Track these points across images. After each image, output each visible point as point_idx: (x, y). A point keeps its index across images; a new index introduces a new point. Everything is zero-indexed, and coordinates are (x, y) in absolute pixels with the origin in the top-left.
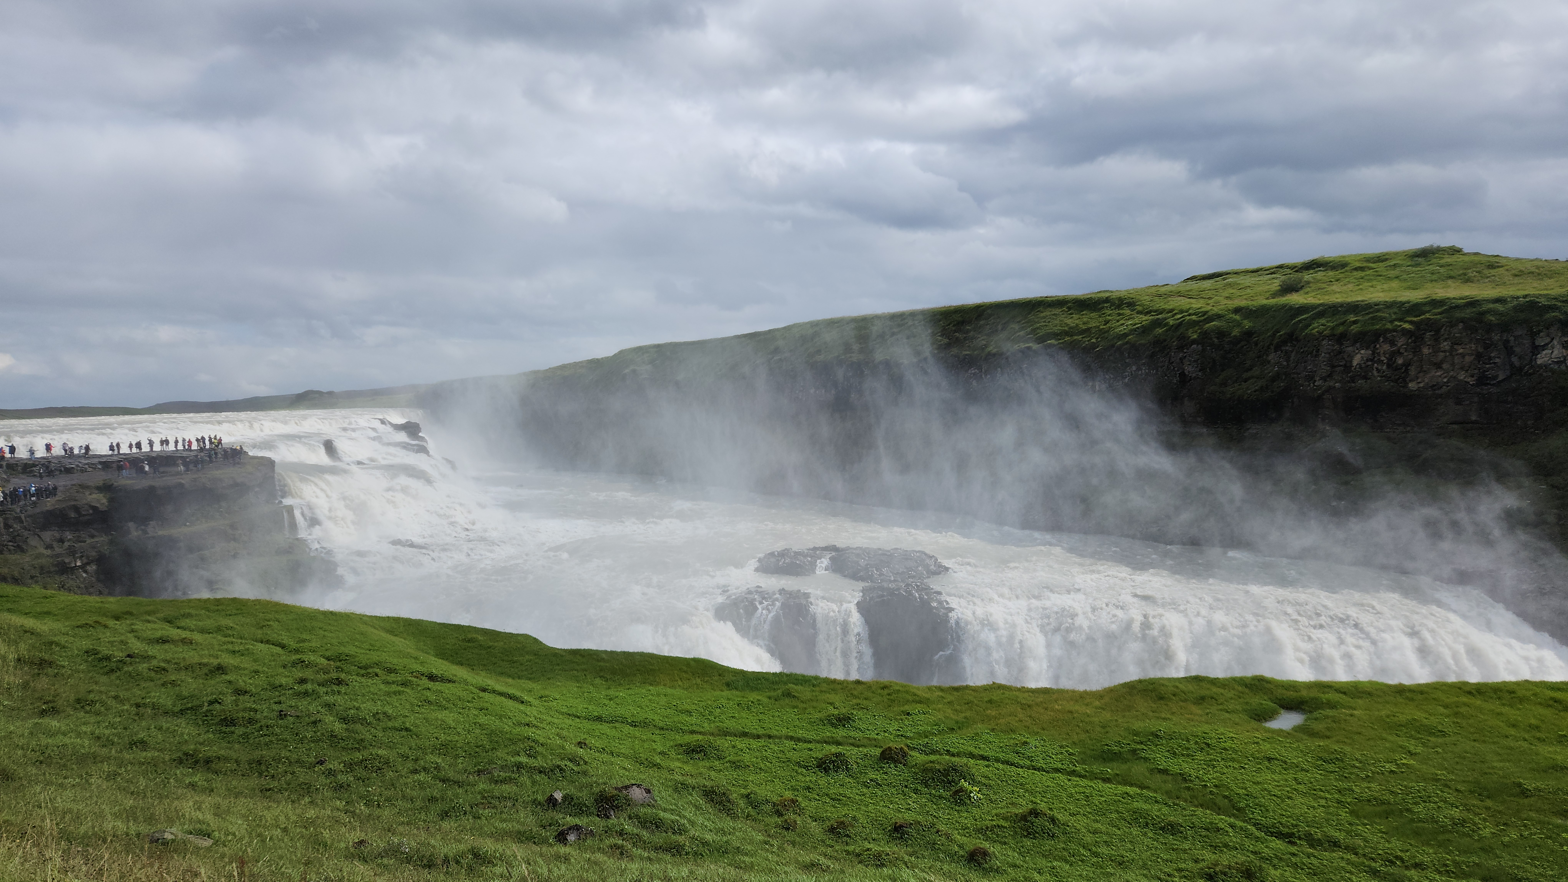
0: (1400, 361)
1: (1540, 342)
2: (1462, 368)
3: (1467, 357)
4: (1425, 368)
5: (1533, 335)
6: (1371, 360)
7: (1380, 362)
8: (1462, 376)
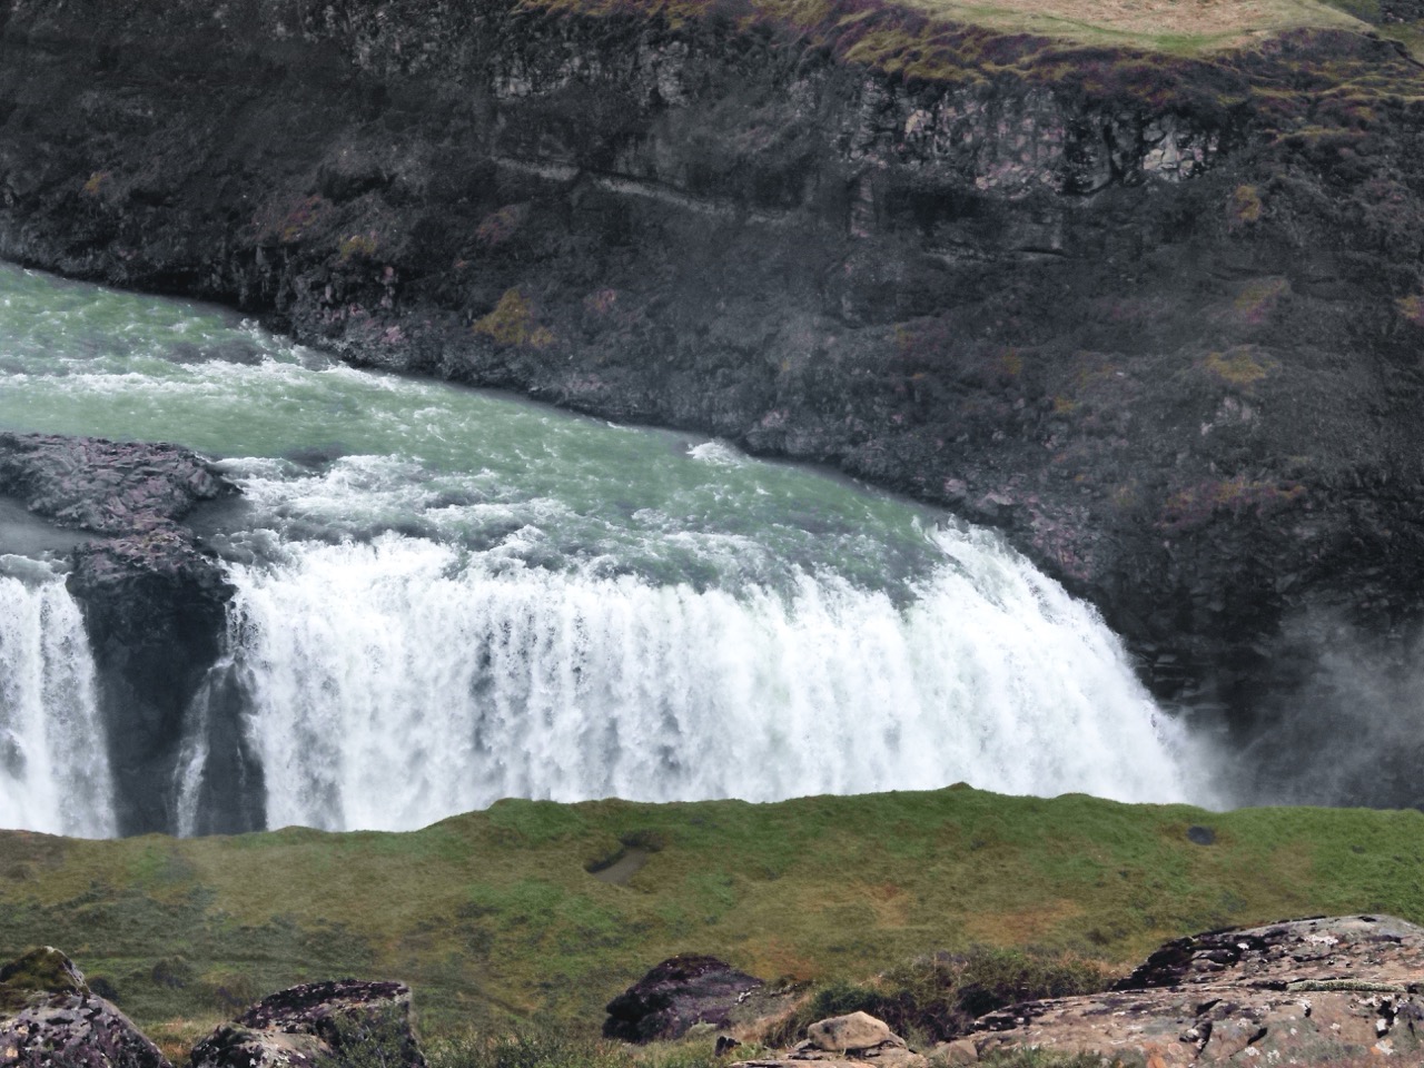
0: (968, 139)
1: (1150, 136)
2: (1046, 166)
3: (1054, 148)
4: (1000, 156)
5: (1142, 125)
6: (932, 129)
7: (942, 133)
8: (1046, 178)
